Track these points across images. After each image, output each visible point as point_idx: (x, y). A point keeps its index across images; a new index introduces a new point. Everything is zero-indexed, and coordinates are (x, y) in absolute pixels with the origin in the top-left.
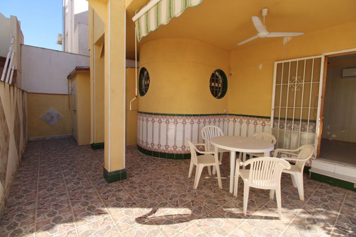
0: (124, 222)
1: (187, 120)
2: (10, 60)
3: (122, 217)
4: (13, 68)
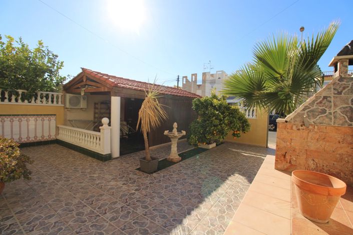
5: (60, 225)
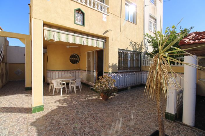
0: (72, 133)
1: (62, 72)
2: (2, 52)
3: (72, 131)
4: (3, 55)
5: (60, 125)
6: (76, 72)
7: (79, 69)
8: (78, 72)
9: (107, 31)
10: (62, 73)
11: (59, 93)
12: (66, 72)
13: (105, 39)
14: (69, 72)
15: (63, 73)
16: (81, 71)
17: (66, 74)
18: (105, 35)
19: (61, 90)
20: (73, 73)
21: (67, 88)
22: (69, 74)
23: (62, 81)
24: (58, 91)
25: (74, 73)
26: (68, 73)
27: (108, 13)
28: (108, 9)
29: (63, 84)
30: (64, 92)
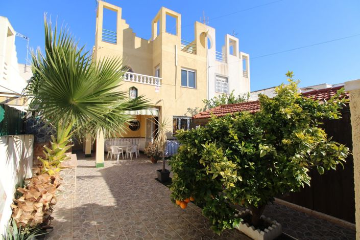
6: (135, 140)
7: (139, 136)
8: (138, 140)
9: (160, 101)
10: (120, 141)
11: (116, 159)
12: (125, 140)
13: (159, 108)
14: (128, 139)
15: (122, 141)
16: (141, 139)
17: (125, 142)
18: (158, 105)
19: (118, 156)
20: (132, 140)
21: (123, 155)
22: (128, 142)
23: (120, 148)
24: (115, 157)
25: (134, 141)
26: (126, 140)
27: (161, 84)
28: (161, 80)
29: (121, 151)
30: (121, 158)
